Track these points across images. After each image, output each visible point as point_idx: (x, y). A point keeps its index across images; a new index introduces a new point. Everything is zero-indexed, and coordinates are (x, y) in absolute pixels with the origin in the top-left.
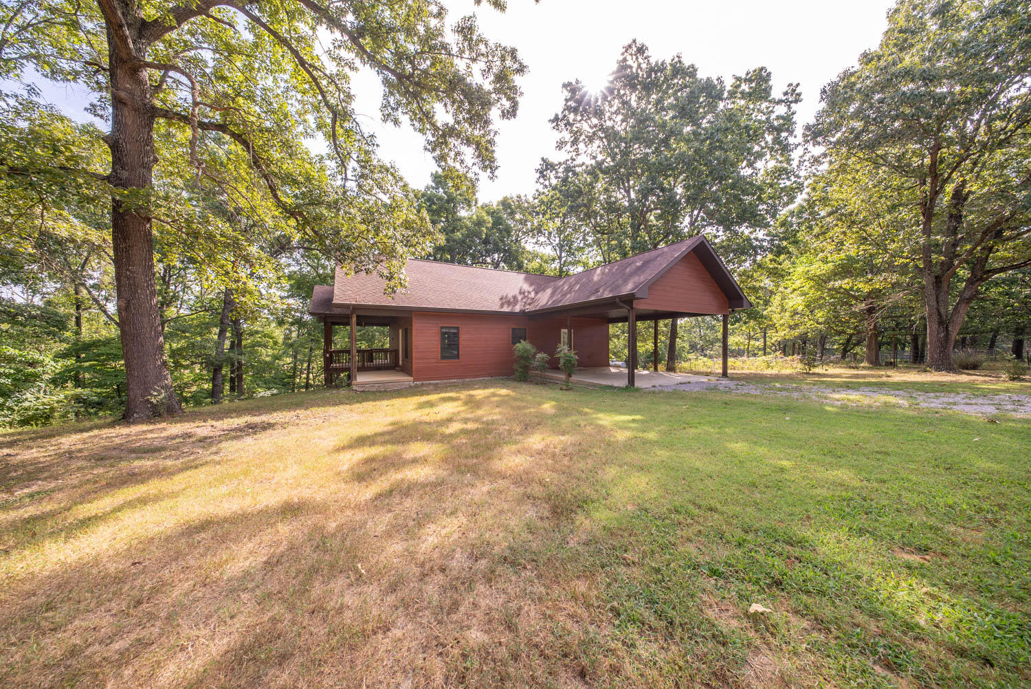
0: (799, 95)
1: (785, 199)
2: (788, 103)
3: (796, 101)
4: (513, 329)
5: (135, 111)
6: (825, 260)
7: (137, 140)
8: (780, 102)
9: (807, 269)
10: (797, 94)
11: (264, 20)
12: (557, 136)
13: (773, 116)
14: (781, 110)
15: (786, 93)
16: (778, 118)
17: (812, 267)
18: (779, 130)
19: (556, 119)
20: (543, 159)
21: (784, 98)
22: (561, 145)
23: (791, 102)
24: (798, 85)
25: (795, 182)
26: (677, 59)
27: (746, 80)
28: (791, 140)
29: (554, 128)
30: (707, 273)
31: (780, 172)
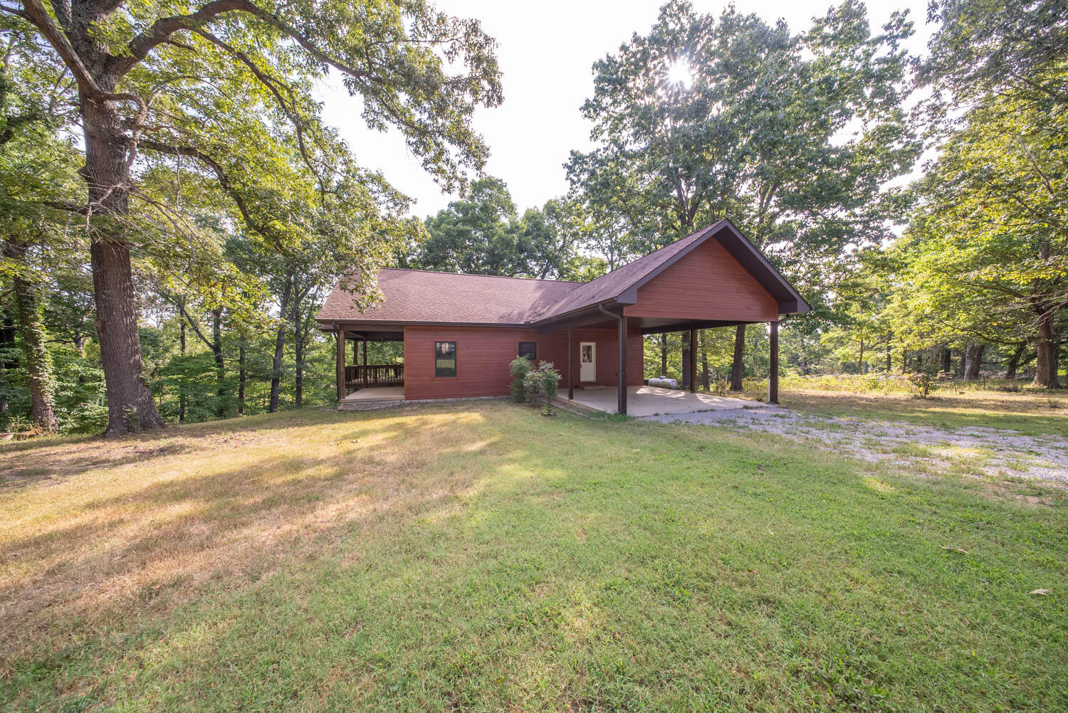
0: (910, 25)
1: (897, 167)
2: (892, 39)
3: (905, 35)
4: (520, 343)
5: (103, 142)
6: (961, 244)
7: (107, 171)
8: (880, 40)
9: (935, 257)
10: (906, 25)
11: (218, 36)
12: (590, 125)
13: (872, 60)
14: (883, 51)
15: (888, 27)
16: (879, 61)
17: (942, 255)
18: (880, 78)
19: (587, 106)
20: (572, 153)
21: (886, 33)
22: (595, 134)
23: (897, 37)
24: (907, 12)
25: (908, 143)
26: (728, 10)
27: (827, 21)
28: (898, 87)
29: (586, 116)
30: (741, 268)
31: (886, 134)
